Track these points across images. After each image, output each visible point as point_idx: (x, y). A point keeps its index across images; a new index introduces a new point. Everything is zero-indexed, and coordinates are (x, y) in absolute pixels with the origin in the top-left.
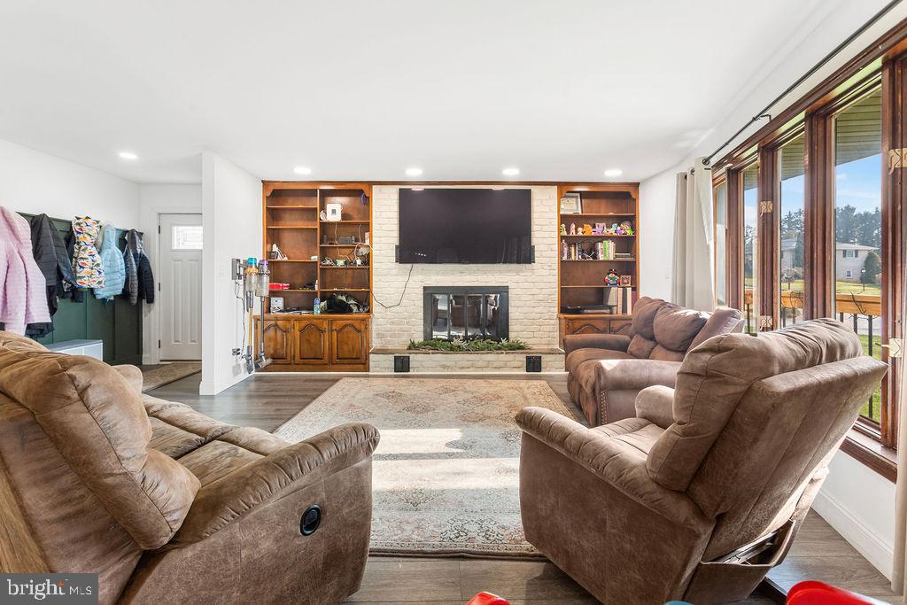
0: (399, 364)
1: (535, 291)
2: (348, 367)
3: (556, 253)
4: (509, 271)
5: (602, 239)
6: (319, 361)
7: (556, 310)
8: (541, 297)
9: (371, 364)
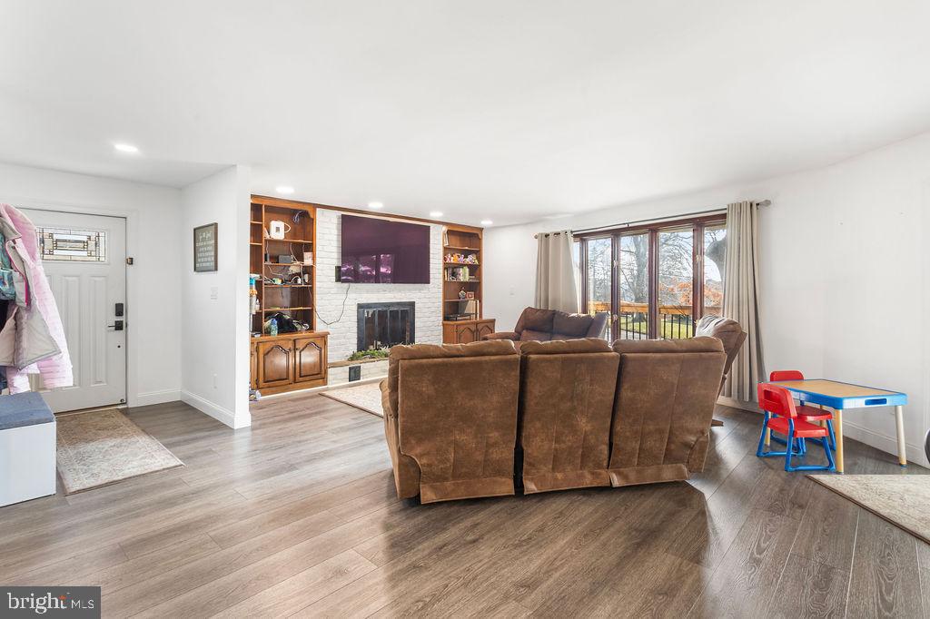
0: (352, 374)
1: (430, 305)
2: (309, 383)
3: (441, 276)
4: (416, 289)
5: (462, 266)
6: (284, 382)
7: (441, 318)
8: (433, 309)
9: (330, 377)
